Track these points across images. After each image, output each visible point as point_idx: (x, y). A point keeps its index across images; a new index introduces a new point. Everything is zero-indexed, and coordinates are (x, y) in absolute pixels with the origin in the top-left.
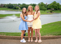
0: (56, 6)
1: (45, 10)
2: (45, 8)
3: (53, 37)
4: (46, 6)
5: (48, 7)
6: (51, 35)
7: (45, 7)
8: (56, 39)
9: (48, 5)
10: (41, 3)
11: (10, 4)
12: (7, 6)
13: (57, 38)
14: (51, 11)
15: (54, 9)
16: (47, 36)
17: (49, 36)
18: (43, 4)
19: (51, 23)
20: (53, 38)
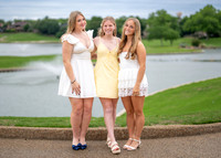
0: (212, 23)
1: (172, 38)
2: (171, 30)
5: (185, 28)
7: (174, 27)
9: (186, 19)
10: (159, 12)
11: (47, 18)
12: (35, 28)
14: (196, 39)
15: (205, 35)
18: (166, 18)
19: (194, 84)
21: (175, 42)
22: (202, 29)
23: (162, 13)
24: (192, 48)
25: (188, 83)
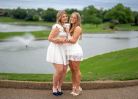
0: (123, 15)
1: (97, 23)
2: (97, 18)
3: (113, 84)
4: (101, 15)
5: (105, 17)
6: (110, 79)
7: (98, 16)
8: (120, 89)
9: (106, 12)
10: (89, 7)
11: (19, 8)
12: (11, 14)
13: (123, 86)
14: (112, 24)
15: (117, 22)
16: (102, 82)
17: (105, 82)
18: (94, 11)
19: (112, 53)
20: (115, 86)
21: (99, 26)
22: (116, 19)
23: (91, 7)
24: (110, 30)
25: (109, 52)
